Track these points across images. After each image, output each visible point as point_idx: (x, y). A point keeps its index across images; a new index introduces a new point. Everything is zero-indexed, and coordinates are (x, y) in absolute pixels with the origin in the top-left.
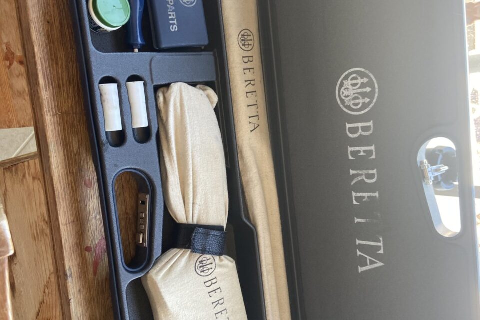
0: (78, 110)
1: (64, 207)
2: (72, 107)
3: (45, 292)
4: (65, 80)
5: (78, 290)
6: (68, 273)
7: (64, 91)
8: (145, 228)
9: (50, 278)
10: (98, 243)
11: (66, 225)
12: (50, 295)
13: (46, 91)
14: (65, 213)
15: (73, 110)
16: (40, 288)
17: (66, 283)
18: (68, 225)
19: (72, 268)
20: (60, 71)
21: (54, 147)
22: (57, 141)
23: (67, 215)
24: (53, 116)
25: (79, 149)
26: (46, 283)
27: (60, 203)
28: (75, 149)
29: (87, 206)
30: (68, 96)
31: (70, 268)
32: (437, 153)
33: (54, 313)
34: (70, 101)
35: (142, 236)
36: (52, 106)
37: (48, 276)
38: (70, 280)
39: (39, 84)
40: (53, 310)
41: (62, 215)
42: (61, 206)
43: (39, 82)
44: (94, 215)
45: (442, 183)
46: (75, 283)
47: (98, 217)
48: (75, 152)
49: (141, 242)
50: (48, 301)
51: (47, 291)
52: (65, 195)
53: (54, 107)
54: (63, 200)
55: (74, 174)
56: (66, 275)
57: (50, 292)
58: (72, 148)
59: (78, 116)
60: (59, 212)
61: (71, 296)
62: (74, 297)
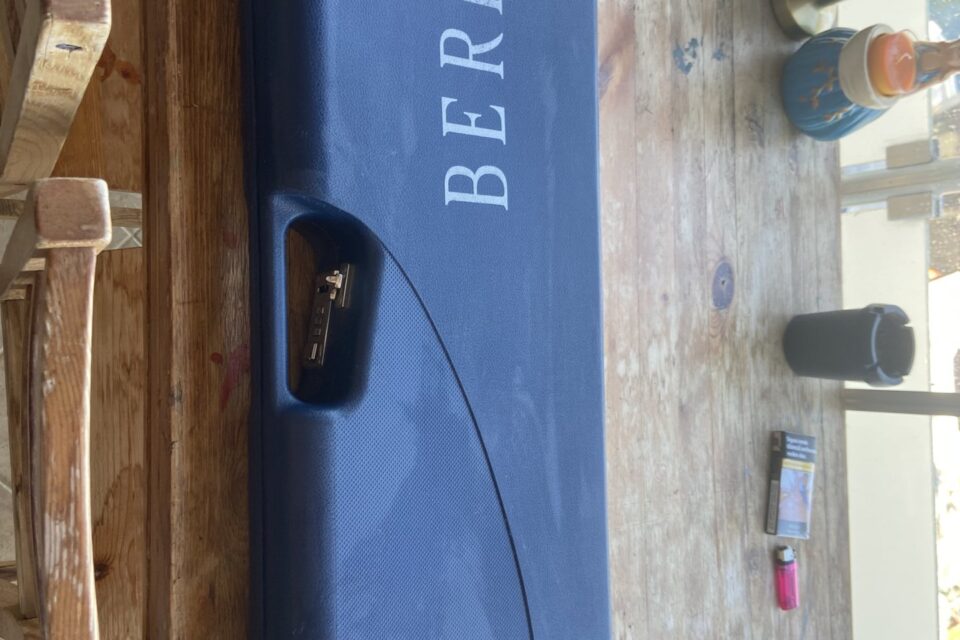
0: (227, 108)
1: (183, 272)
2: (219, 99)
3: (106, 503)
4: (212, 52)
5: (189, 428)
6: (176, 393)
7: (208, 68)
8: (323, 332)
9: (119, 477)
10: (235, 351)
11: (184, 303)
12: (116, 511)
13: (179, 62)
14: (184, 281)
15: (219, 107)
16: (99, 493)
17: (170, 411)
18: (186, 306)
19: (183, 384)
20: (206, 33)
21: (180, 161)
22: (185, 152)
23: (186, 286)
24: (185, 107)
25: (222, 175)
26: (111, 485)
27: (177, 262)
28: (214, 174)
29: (222, 279)
30: (214, 79)
31: (180, 383)
32: (871, 312)
33: (119, 546)
34: (216, 89)
35: (315, 346)
36: (185, 89)
37: (117, 472)
38: (177, 405)
39: (168, 48)
40: (117, 540)
41: (177, 285)
42: (178, 267)
43: (168, 45)
44: (233, 298)
45: (880, 371)
46: (184, 413)
47: (240, 305)
48: (215, 179)
49: (313, 357)
50: (111, 522)
51: (111, 500)
52: (188, 250)
53: (187, 92)
54: (182, 259)
55: (206, 218)
56: (170, 395)
57: (117, 504)
58: (209, 171)
59: (226, 119)
60: (173, 278)
61: (175, 437)
62: (181, 438)
